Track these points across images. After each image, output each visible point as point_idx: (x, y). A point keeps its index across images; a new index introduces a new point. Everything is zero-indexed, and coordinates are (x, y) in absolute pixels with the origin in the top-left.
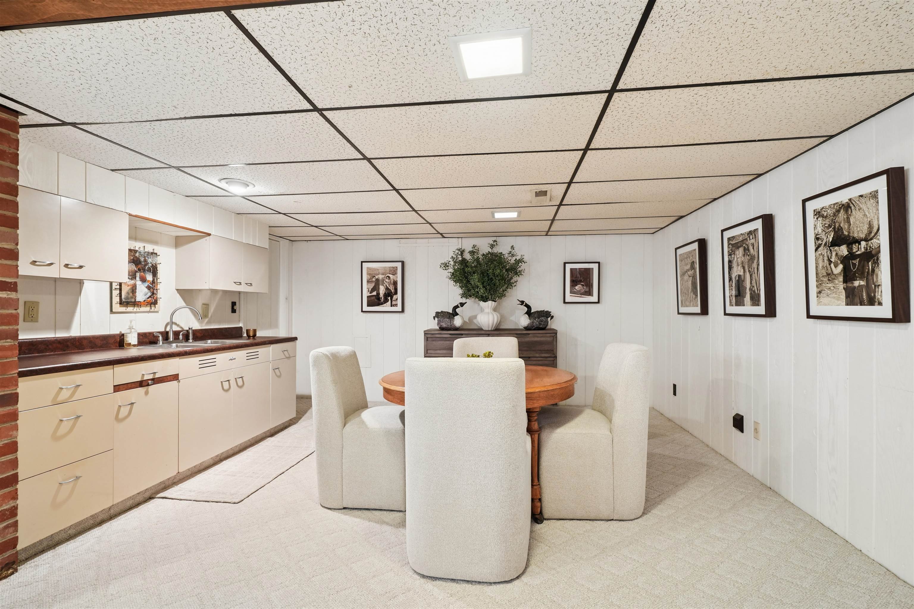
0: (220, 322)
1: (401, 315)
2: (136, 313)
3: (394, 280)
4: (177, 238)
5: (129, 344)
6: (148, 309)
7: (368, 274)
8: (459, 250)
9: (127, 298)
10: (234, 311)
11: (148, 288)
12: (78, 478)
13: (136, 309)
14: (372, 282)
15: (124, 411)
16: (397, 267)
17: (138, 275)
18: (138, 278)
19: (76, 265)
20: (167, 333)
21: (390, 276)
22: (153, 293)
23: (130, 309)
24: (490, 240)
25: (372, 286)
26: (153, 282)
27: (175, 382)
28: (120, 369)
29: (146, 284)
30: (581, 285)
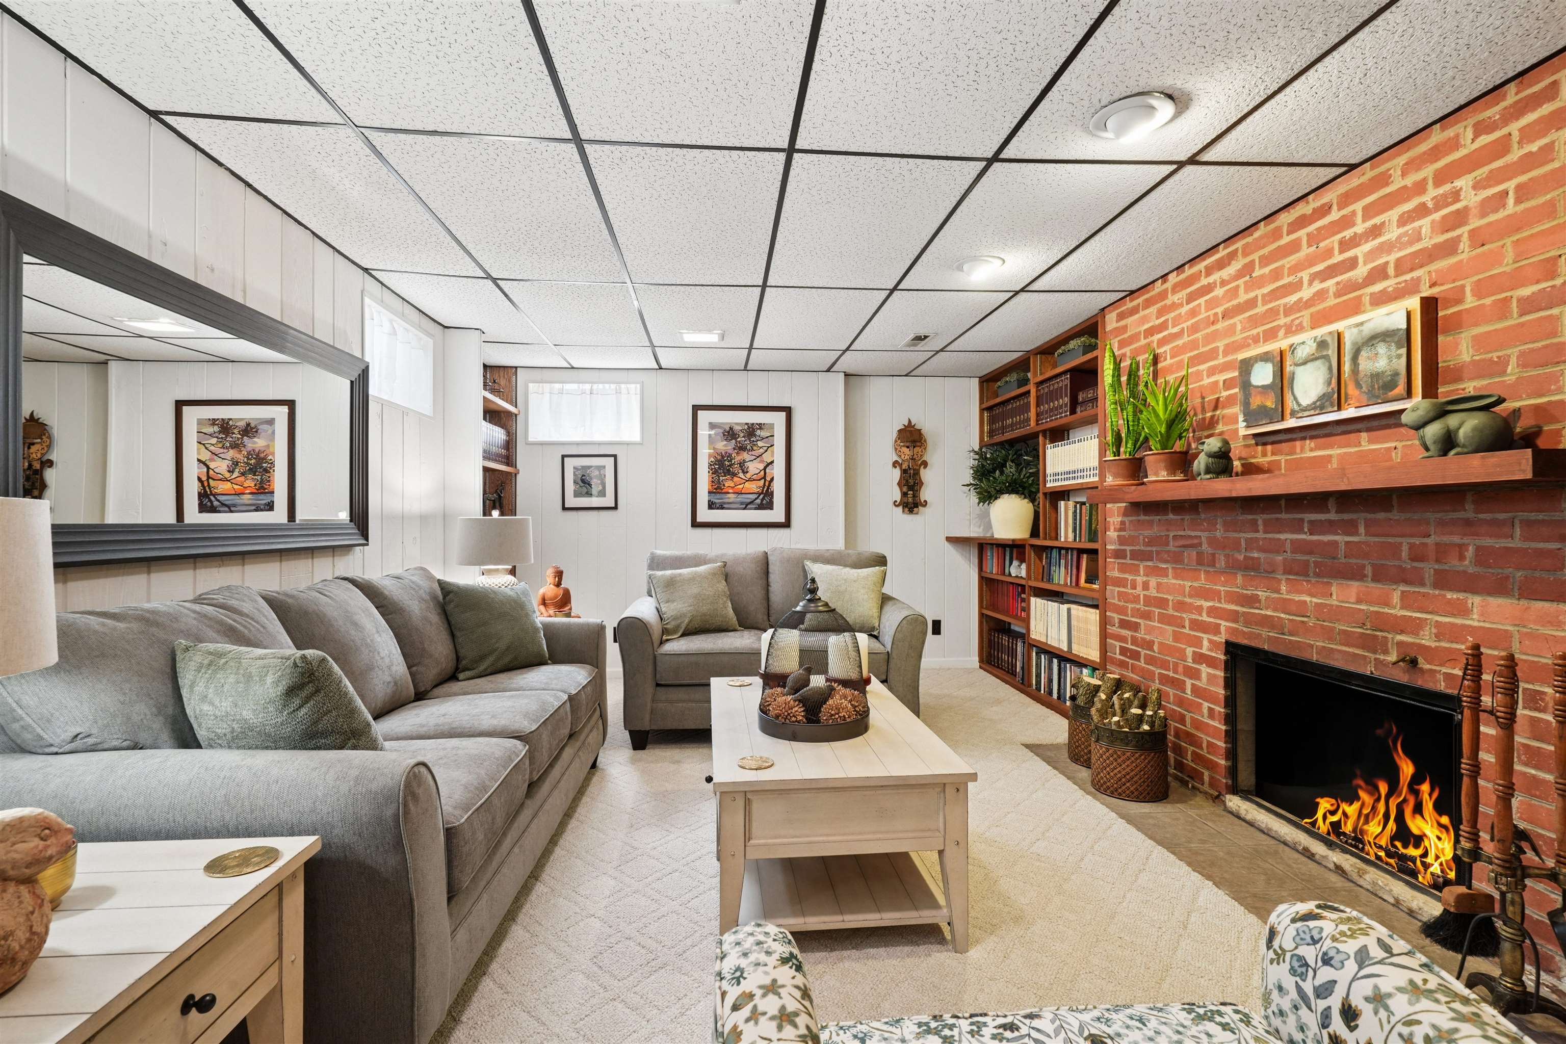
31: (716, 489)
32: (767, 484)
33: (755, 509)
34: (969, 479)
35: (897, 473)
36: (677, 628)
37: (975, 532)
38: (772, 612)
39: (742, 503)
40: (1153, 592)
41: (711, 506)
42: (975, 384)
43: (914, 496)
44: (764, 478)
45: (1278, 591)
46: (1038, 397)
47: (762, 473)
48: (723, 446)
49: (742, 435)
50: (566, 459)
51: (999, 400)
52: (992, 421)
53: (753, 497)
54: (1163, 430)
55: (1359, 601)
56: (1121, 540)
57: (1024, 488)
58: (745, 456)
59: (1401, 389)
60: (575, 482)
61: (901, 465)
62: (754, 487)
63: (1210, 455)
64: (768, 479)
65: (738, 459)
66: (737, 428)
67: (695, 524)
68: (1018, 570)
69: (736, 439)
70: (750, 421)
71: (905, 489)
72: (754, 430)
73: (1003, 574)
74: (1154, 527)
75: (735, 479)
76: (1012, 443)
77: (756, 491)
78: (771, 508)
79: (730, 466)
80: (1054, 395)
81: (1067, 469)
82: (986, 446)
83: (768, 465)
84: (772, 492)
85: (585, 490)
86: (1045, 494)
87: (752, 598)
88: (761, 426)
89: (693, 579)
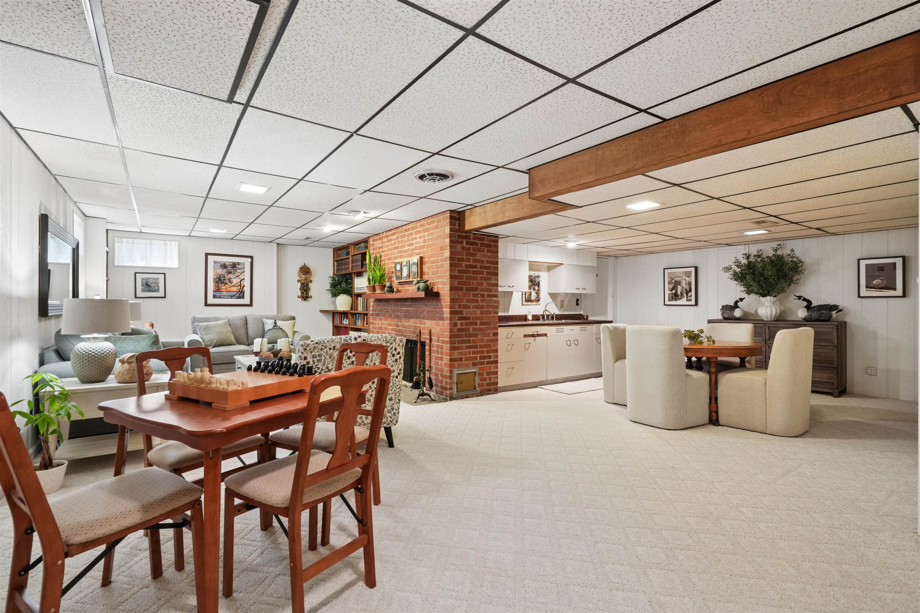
0: (570, 311)
1: (696, 308)
2: (531, 305)
3: (688, 281)
4: (548, 266)
5: (529, 320)
6: (536, 303)
7: (669, 277)
8: (746, 254)
9: (528, 298)
10: (577, 304)
11: (536, 293)
12: (513, 368)
13: (531, 303)
14: (672, 283)
15: (527, 346)
16: (691, 271)
17: (532, 287)
18: (532, 289)
19: (511, 286)
20: (544, 315)
21: (686, 278)
22: (538, 296)
23: (529, 303)
24: (774, 245)
25: (671, 286)
26: (538, 290)
27: (546, 337)
28: (526, 328)
29: (535, 291)
30: (880, 279)
31: (217, 290)
32: (241, 288)
33: (236, 298)
34: (329, 288)
35: (299, 285)
36: (211, 344)
37: (331, 308)
38: (249, 338)
39: (230, 296)
40: (380, 326)
41: (215, 297)
42: (331, 251)
43: (306, 294)
44: (240, 285)
45: (402, 323)
46: (352, 260)
47: (239, 283)
48: (221, 271)
49: (230, 267)
50: (137, 274)
51: (340, 259)
52: (338, 265)
53: (236, 293)
54: (379, 279)
55: (413, 323)
56: (373, 310)
57: (348, 292)
58: (231, 276)
59: (416, 276)
60: (142, 285)
61: (301, 282)
62: (235, 289)
63: (388, 287)
64: (242, 286)
65: (227, 277)
66: (227, 264)
67: (206, 305)
68: (346, 322)
69: (227, 268)
70: (234, 261)
71: (303, 291)
72: (235, 265)
73: (341, 324)
74: (381, 306)
75: (226, 286)
76: (345, 275)
77: (237, 291)
78: (244, 298)
79: (224, 280)
80: (357, 261)
81: (360, 287)
82: (336, 275)
83: (242, 280)
84: (244, 292)
85: (147, 289)
86: (355, 295)
87: (241, 333)
88: (239, 264)
89: (217, 325)
